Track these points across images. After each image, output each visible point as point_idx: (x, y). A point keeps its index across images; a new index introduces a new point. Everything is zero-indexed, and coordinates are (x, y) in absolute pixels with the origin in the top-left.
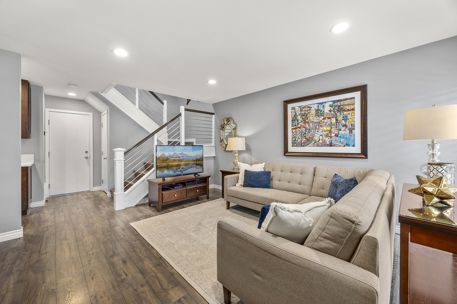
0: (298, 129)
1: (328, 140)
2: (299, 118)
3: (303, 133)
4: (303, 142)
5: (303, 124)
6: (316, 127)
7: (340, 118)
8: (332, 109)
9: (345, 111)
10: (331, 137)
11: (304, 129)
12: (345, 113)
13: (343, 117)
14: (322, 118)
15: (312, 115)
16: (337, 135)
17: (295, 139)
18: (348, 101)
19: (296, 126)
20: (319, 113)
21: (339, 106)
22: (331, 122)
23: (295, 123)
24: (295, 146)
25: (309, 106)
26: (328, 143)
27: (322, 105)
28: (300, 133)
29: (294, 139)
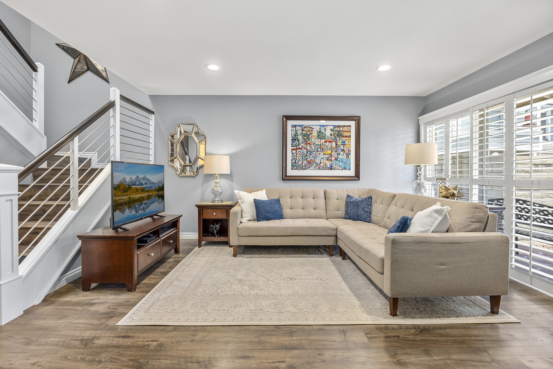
0: (299, 150)
1: (329, 164)
2: (300, 137)
3: (304, 155)
4: (304, 164)
5: (304, 145)
6: (317, 149)
7: (339, 143)
8: (333, 133)
9: (344, 137)
10: (331, 160)
11: (305, 150)
12: (344, 138)
13: (342, 142)
14: (324, 140)
15: (314, 136)
16: (336, 159)
17: (296, 161)
18: (346, 128)
19: (296, 146)
20: (320, 135)
21: (339, 131)
22: (332, 146)
23: (295, 143)
24: (295, 169)
25: (311, 126)
26: (328, 166)
27: (324, 128)
28: (301, 155)
29: (294, 161)
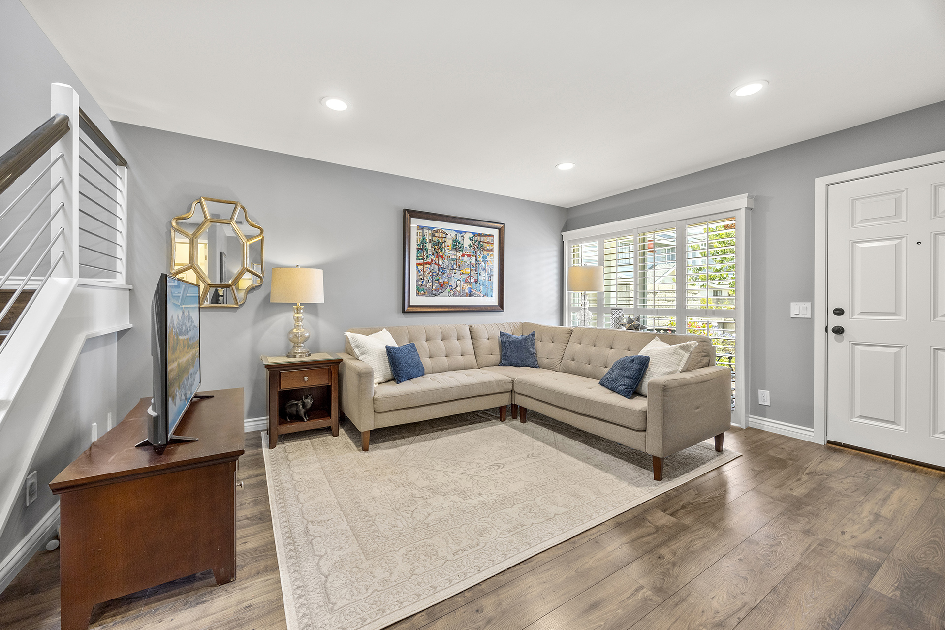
0: (428, 265)
1: (467, 288)
2: (429, 246)
3: (435, 274)
4: (434, 288)
5: (434, 259)
6: (452, 266)
7: (480, 259)
8: (472, 244)
9: (485, 250)
10: (470, 283)
11: (436, 266)
12: (485, 252)
13: (483, 258)
14: (461, 254)
15: (448, 246)
16: (476, 282)
17: (423, 282)
18: (488, 238)
19: (423, 259)
20: (457, 246)
21: (479, 242)
22: (470, 262)
23: (422, 255)
24: (421, 296)
25: (445, 231)
26: (467, 291)
27: (461, 235)
28: (431, 274)
29: (420, 283)
